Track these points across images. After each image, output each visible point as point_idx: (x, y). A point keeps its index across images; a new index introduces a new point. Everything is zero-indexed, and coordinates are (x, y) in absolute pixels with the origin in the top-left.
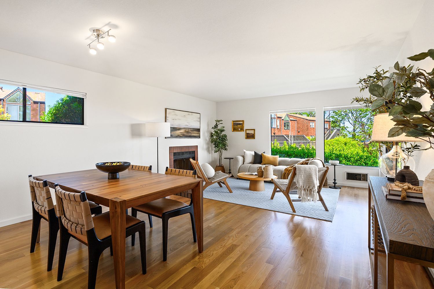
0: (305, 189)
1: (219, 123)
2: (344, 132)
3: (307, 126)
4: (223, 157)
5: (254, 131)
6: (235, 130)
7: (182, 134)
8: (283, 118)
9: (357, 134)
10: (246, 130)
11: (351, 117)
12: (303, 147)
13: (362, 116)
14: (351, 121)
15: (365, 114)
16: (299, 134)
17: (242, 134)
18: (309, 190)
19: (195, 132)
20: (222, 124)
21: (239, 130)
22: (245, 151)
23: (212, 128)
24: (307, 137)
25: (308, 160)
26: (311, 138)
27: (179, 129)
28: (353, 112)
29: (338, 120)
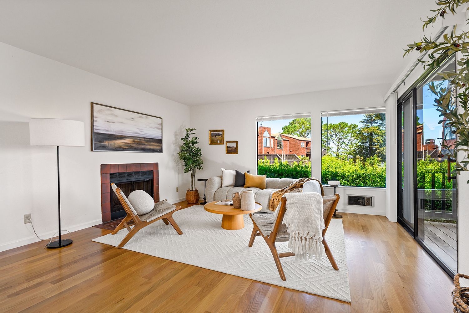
0: (301, 238)
1: (191, 133)
2: (329, 152)
3: (298, 145)
4: (196, 178)
5: (237, 144)
6: (213, 142)
7: (128, 146)
8: (276, 138)
9: (340, 154)
10: (227, 142)
11: (335, 139)
12: (296, 164)
13: (344, 137)
14: (335, 142)
15: (346, 135)
16: (292, 154)
17: (223, 148)
18: (308, 240)
19: (152, 143)
20: (195, 133)
21: (218, 142)
22: (223, 169)
23: (182, 140)
24: (298, 157)
25: (302, 181)
26: (302, 157)
27: (122, 138)
28: (336, 134)
29: (324, 141)
